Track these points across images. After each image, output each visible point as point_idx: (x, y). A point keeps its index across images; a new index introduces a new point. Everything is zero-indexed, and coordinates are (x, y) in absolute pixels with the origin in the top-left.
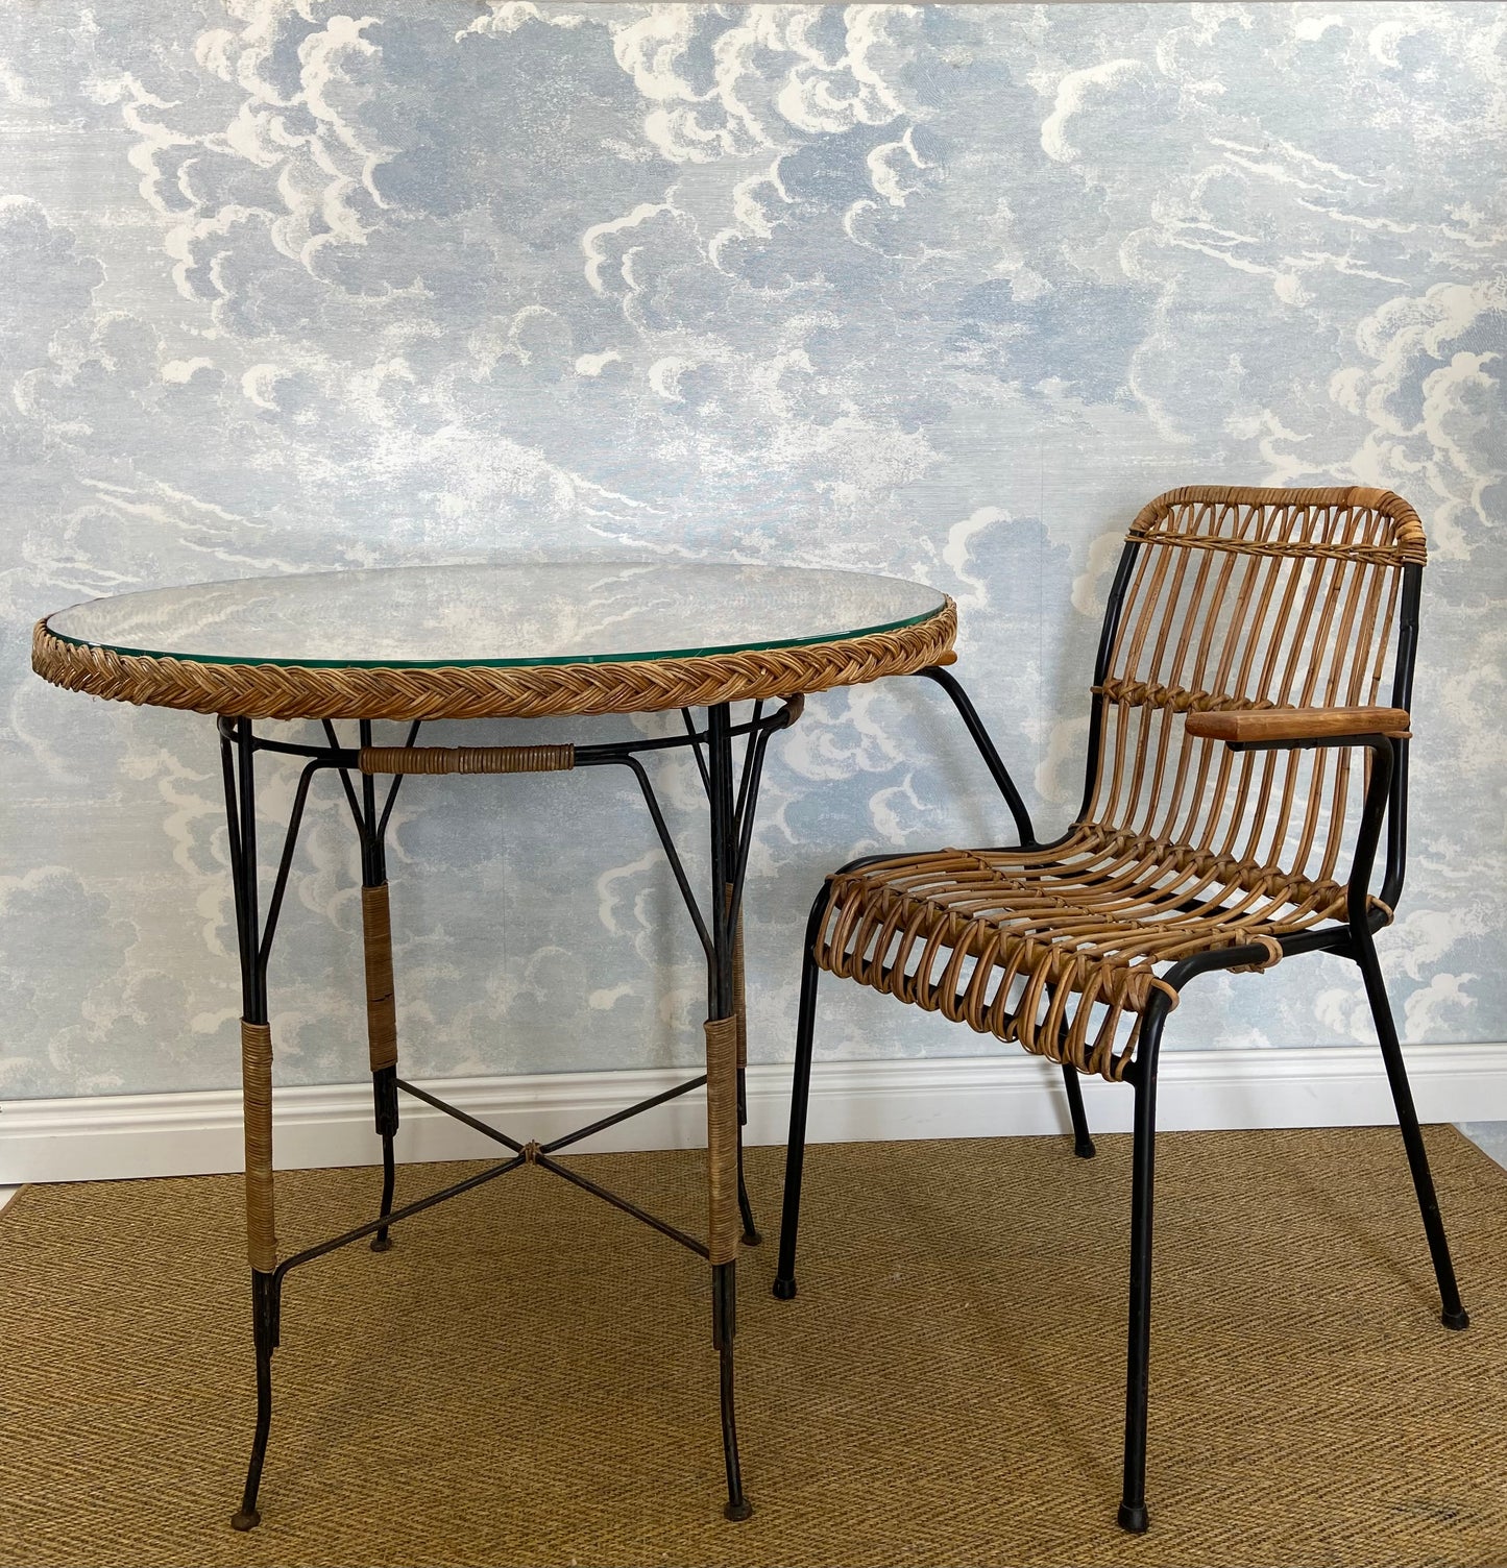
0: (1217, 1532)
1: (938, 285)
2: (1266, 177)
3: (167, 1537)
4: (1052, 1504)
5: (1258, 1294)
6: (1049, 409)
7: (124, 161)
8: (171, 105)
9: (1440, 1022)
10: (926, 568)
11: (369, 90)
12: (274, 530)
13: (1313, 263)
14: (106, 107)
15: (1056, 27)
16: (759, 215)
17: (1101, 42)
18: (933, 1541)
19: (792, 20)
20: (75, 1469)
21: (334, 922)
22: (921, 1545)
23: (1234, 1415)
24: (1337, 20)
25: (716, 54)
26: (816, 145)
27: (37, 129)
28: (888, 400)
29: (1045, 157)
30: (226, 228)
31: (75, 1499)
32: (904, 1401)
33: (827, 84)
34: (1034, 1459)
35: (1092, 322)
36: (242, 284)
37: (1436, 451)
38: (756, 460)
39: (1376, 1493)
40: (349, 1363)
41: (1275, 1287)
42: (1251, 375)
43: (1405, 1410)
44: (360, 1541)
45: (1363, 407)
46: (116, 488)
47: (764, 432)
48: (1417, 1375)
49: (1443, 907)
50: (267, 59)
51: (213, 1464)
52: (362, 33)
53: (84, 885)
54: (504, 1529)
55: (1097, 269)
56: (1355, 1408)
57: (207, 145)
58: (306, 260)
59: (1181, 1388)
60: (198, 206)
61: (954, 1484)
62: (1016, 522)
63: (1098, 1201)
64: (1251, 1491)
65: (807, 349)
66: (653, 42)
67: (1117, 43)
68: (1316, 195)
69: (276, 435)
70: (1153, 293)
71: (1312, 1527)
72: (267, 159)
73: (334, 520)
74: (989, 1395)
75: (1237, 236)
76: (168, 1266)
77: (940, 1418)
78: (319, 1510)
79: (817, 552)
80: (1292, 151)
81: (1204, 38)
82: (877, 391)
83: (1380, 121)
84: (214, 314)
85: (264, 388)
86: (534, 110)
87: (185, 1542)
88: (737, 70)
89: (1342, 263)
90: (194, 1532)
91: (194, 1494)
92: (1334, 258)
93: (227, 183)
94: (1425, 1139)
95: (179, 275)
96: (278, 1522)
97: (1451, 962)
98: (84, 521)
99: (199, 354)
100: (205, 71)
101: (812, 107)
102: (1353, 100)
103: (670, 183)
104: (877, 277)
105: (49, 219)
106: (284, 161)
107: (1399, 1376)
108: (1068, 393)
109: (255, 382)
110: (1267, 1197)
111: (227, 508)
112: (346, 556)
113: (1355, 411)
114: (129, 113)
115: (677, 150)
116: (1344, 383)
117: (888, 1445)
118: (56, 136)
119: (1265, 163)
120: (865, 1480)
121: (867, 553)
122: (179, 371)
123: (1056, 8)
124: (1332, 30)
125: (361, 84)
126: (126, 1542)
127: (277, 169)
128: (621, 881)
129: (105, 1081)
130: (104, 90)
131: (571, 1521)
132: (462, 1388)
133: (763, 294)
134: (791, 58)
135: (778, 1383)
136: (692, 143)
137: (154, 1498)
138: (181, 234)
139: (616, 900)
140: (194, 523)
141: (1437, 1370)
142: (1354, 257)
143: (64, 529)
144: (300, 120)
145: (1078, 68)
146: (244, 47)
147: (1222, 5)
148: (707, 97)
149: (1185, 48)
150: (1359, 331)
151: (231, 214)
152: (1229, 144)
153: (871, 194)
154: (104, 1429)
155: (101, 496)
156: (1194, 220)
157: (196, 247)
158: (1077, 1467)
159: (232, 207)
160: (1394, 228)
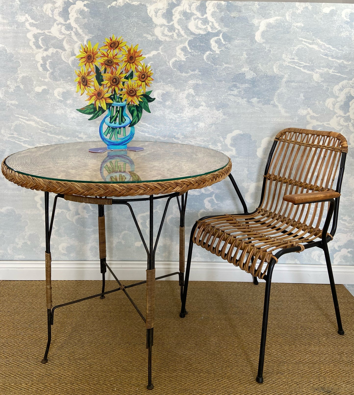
0: (271, 392)
1: (227, 74)
2: (313, 48)
3: (22, 375)
4: (232, 382)
5: (290, 328)
6: (253, 106)
7: (26, 36)
8: (37, 22)
9: (342, 260)
10: (220, 145)
11: (86, 20)
12: (61, 129)
13: (323, 71)
14: (22, 23)
15: (260, 8)
16: (182, 55)
17: (272, 12)
18: (202, 390)
19: (193, 4)
20: (3, 356)
21: (75, 223)
22: (199, 391)
23: (279, 361)
24: (334, 8)
25: (173, 13)
26: (198, 37)
27: (5, 28)
28: (213, 102)
29: (256, 42)
30: (50, 54)
31: (2, 363)
32: (200, 352)
33: (201, 21)
34: (229, 370)
35: (266, 84)
36: (54, 68)
37: (352, 120)
38: (180, 116)
39: (311, 385)
40: (70, 332)
41: (294, 326)
42: (305, 99)
43: (322, 362)
44: (66, 379)
45: (334, 108)
46: (24, 117)
47: (182, 110)
48: (325, 353)
49: (345, 232)
50: (61, 11)
51: (35, 356)
52: (85, 5)
53: (16, 211)
54: (100, 379)
55: (268, 71)
56: (309, 361)
57: (46, 33)
58: (70, 63)
59: (267, 352)
60: (44, 48)
61: (209, 375)
62: (244, 134)
63: (253, 301)
64: (281, 382)
65: (194, 89)
66: (157, 9)
67: (276, 12)
68: (325, 54)
69: (62, 106)
70: (281, 77)
71: (294, 393)
72: (61, 37)
73: (76, 127)
74: (221, 351)
75: (304, 63)
76: (32, 303)
77: (208, 357)
78: (58, 370)
79: (194, 139)
80: (320, 42)
81: (299, 11)
82: (210, 100)
83: (343, 35)
84: (47, 75)
85: (59, 94)
86: (127, 26)
87: (26, 376)
88: (178, 17)
89: (331, 71)
90: (28, 374)
91: (30, 364)
92: (329, 70)
93: (51, 43)
94: (336, 288)
95: (39, 65)
96: (48, 373)
97: (346, 246)
98: (16, 125)
99: (44, 85)
100: (45, 14)
101: (197, 27)
102: (337, 29)
103: (160, 46)
104: (212, 71)
105: (8, 51)
106: (65, 37)
107: (321, 353)
108: (259, 102)
109: (57, 92)
110: (295, 302)
111: (50, 123)
112: (79, 136)
113: (332, 109)
114: (27, 24)
115: (162, 37)
116: (329, 102)
117: (194, 363)
118: (9, 29)
119: (313, 45)
120: (187, 373)
121: (206, 140)
122: (39, 89)
123: (261, 3)
124: (332, 11)
125: (84, 18)
126: (12, 375)
127: (63, 40)
128: (143, 217)
129: (21, 257)
130: (21, 18)
131: (116, 378)
132: (95, 340)
133: (183, 75)
134: (192, 14)
135: (170, 345)
136: (166, 36)
137: (20, 364)
138: (40, 55)
139: (142, 221)
140: (42, 126)
141: (331, 352)
142: (334, 70)
143: (11, 127)
144: (69, 27)
145: (265, 19)
146: (55, 8)
147: (304, 3)
148: (171, 24)
149: (294, 14)
150: (334, 89)
151: (52, 50)
152: (304, 40)
153: (211, 50)
154: (11, 345)
155: (20, 119)
156: (293, 59)
157: (43, 58)
158: (239, 372)
159: (52, 49)
160: (345, 63)
